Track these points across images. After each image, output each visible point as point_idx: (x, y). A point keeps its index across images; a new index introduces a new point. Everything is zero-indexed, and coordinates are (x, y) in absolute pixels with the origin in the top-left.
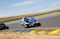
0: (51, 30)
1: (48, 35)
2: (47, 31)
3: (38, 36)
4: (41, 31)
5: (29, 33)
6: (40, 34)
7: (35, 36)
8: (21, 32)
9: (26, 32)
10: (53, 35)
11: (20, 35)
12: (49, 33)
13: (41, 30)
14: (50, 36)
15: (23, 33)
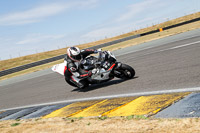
0: (118, 103)
1: (107, 120)
2: (105, 106)
3: (73, 129)
4: (83, 108)
5: (44, 119)
6: (81, 118)
7: (63, 130)
8: (18, 118)
9: (36, 116)
10: (124, 119)
12: (112, 114)
13: (85, 104)
15: (23, 121)
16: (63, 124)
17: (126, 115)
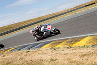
0: (77, 40)
1: (72, 49)
2: (70, 42)
3: (55, 53)
4: (61, 43)
5: (41, 49)
6: (59, 48)
7: (51, 54)
8: (29, 49)
9: (37, 48)
10: (80, 48)
11: (26, 55)
12: (74, 45)
14: (75, 51)
15: (31, 50)
16: (50, 51)
17: (81, 46)
